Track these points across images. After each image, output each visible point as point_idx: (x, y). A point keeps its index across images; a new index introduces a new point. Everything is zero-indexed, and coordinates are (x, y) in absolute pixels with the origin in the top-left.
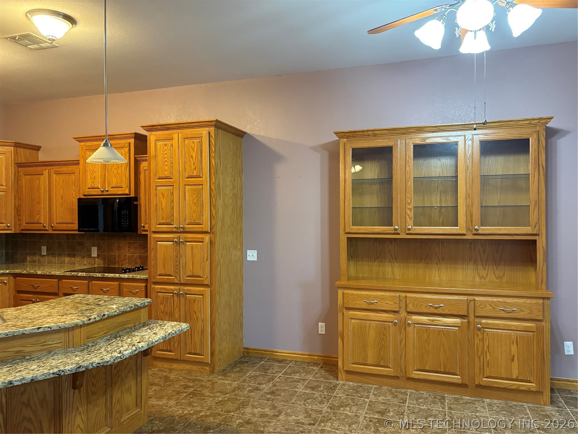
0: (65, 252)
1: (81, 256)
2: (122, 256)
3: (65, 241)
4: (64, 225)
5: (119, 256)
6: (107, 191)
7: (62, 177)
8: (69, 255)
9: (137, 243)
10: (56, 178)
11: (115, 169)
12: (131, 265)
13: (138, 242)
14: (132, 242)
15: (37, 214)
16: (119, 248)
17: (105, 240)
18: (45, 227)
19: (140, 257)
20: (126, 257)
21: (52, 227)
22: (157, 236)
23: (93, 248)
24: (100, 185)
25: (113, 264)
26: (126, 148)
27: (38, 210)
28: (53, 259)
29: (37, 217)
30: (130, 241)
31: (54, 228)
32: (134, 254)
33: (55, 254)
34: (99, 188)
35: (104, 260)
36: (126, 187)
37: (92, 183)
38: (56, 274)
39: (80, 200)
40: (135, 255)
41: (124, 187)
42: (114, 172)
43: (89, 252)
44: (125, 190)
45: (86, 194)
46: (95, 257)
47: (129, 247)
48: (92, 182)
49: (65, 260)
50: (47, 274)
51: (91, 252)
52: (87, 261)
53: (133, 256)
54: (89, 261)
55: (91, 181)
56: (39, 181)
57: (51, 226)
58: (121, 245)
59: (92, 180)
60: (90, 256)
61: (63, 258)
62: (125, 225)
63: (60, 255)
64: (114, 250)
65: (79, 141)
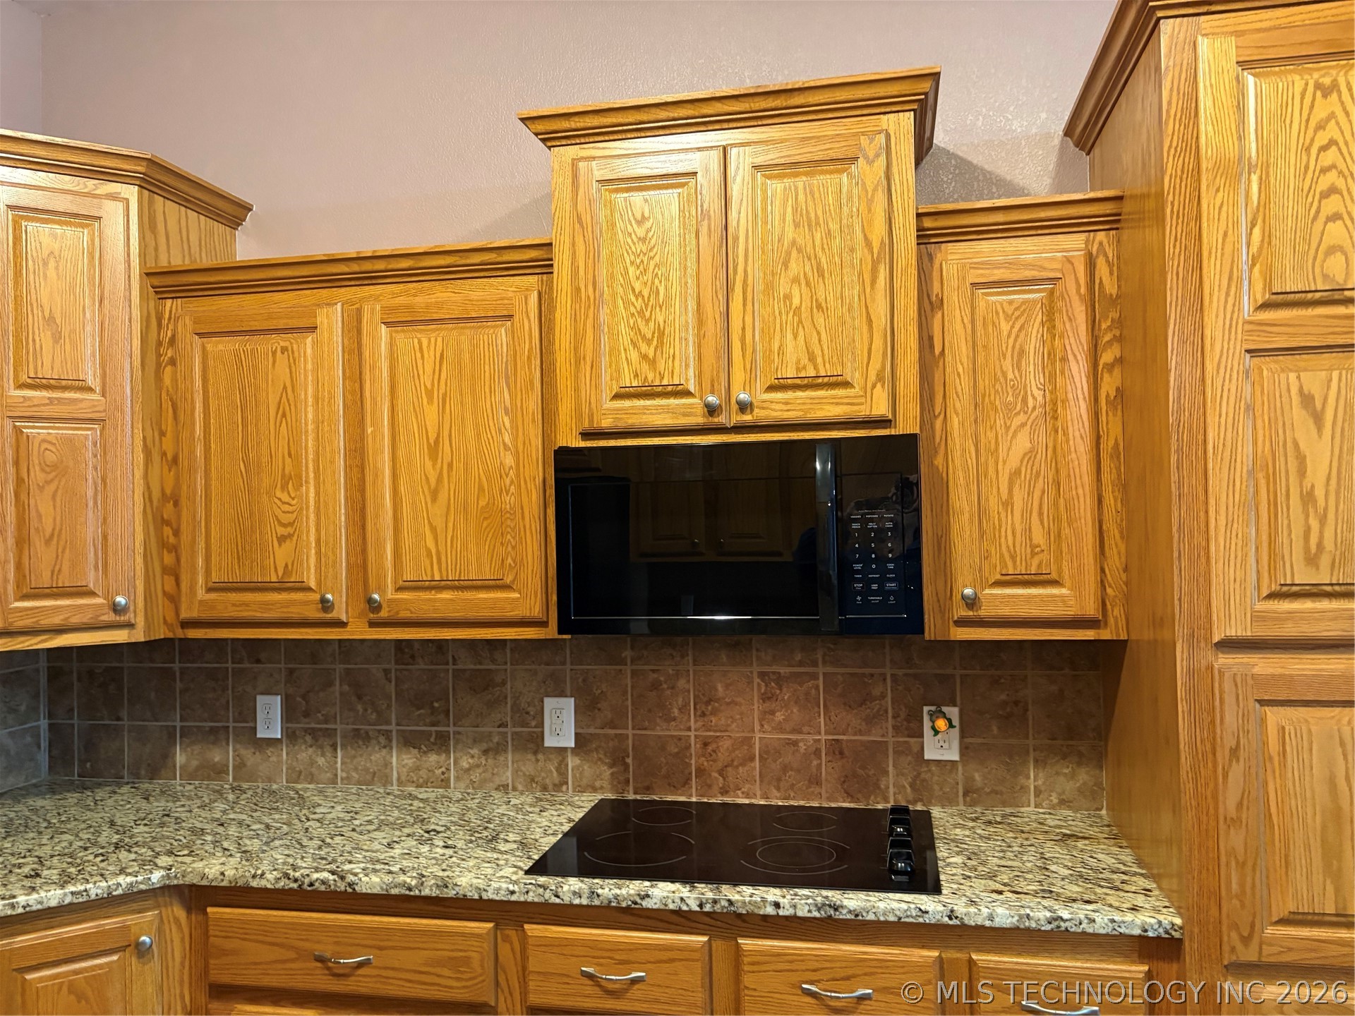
0: (388, 723)
1: (485, 746)
2: (726, 744)
3: (387, 672)
4: (446, 595)
5: (706, 744)
6: (744, 407)
7: (431, 342)
8: (410, 741)
9: (814, 677)
10: (392, 344)
11: (796, 280)
12: (778, 789)
13: (821, 670)
14: (784, 670)
15: (282, 539)
16: (708, 703)
17: (623, 662)
18: (325, 605)
19: (837, 750)
20: (751, 746)
21: (374, 606)
22: (1263, 665)
23: (550, 703)
24: (691, 373)
25: (674, 788)
26: (870, 162)
27: (286, 518)
28: (321, 761)
29: (282, 554)
30: (775, 668)
31: (384, 614)
32: (800, 732)
33: (330, 734)
34: (688, 394)
35: (617, 760)
36: (872, 377)
37: (645, 366)
39: (566, 461)
40: (806, 741)
41: (856, 378)
42: (788, 297)
43: (525, 724)
44: (867, 392)
45: (606, 423)
46: (565, 749)
47: (766, 698)
48: (644, 357)
49: (387, 764)
50: (426, 892)
51: (541, 725)
52: (516, 772)
53: (795, 743)
54: (529, 768)
55: (634, 355)
56: (292, 364)
57: (370, 601)
58: (720, 688)
59: (644, 348)
60: (533, 742)
61: (377, 756)
62: (875, 593)
63: (359, 738)
64: (676, 712)
65: (549, 139)
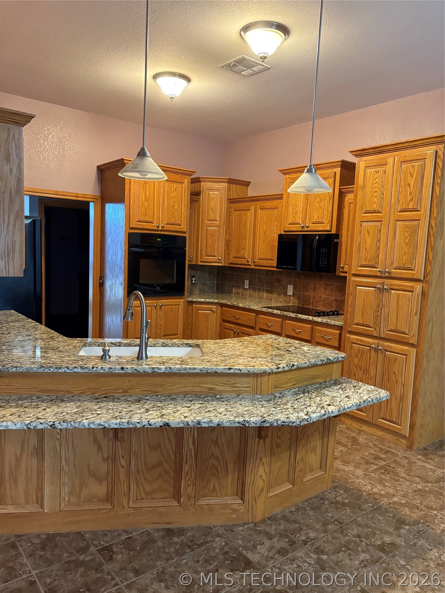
0: (264, 287)
1: (278, 293)
2: (317, 297)
3: (264, 277)
4: (265, 261)
5: (314, 297)
6: (307, 227)
7: (266, 212)
8: (267, 291)
9: (334, 285)
10: (261, 213)
11: (317, 202)
12: (325, 308)
13: (335, 283)
14: (329, 283)
15: (243, 249)
16: (315, 288)
17: (301, 279)
18: (248, 262)
19: (336, 300)
20: (321, 298)
21: (255, 262)
22: (357, 279)
23: (289, 286)
24: (301, 220)
25: (308, 305)
26: (331, 178)
27: (244, 245)
28: (254, 293)
29: (243, 252)
30: (327, 282)
31: (256, 264)
32: (330, 296)
33: (255, 288)
34: (299, 224)
35: (299, 299)
36: (327, 222)
37: (293, 219)
38: (254, 309)
39: (280, 236)
40: (331, 298)
41: (325, 223)
42: (316, 205)
43: (285, 290)
44: (326, 225)
45: (287, 229)
46: (290, 295)
47: (325, 288)
48: (293, 217)
49: (263, 295)
50: (247, 307)
51: (287, 290)
52: (283, 299)
53: (329, 298)
54: (285, 298)
55: (292, 216)
56: (246, 216)
57: (254, 261)
58: (317, 286)
59: (293, 215)
60: (285, 294)
61: (262, 293)
62: (323, 264)
63: (259, 290)
64: (309, 290)
65: (284, 174)
